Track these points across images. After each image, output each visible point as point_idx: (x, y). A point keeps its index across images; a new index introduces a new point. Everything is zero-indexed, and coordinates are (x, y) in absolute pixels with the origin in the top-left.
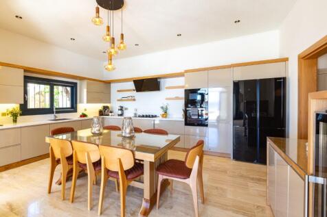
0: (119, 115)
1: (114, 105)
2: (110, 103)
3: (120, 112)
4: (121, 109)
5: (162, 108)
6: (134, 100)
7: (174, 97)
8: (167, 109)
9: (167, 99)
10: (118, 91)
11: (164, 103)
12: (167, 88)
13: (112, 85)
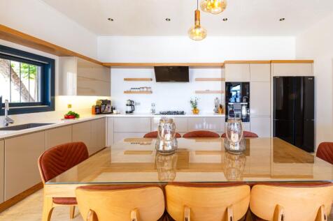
0: (127, 112)
1: (119, 99)
2: (110, 95)
3: (129, 109)
4: (131, 104)
5: (192, 102)
6: (151, 92)
7: (204, 90)
8: (196, 104)
9: (197, 92)
10: (126, 79)
11: (193, 97)
12: (197, 80)
13: (113, 71)
